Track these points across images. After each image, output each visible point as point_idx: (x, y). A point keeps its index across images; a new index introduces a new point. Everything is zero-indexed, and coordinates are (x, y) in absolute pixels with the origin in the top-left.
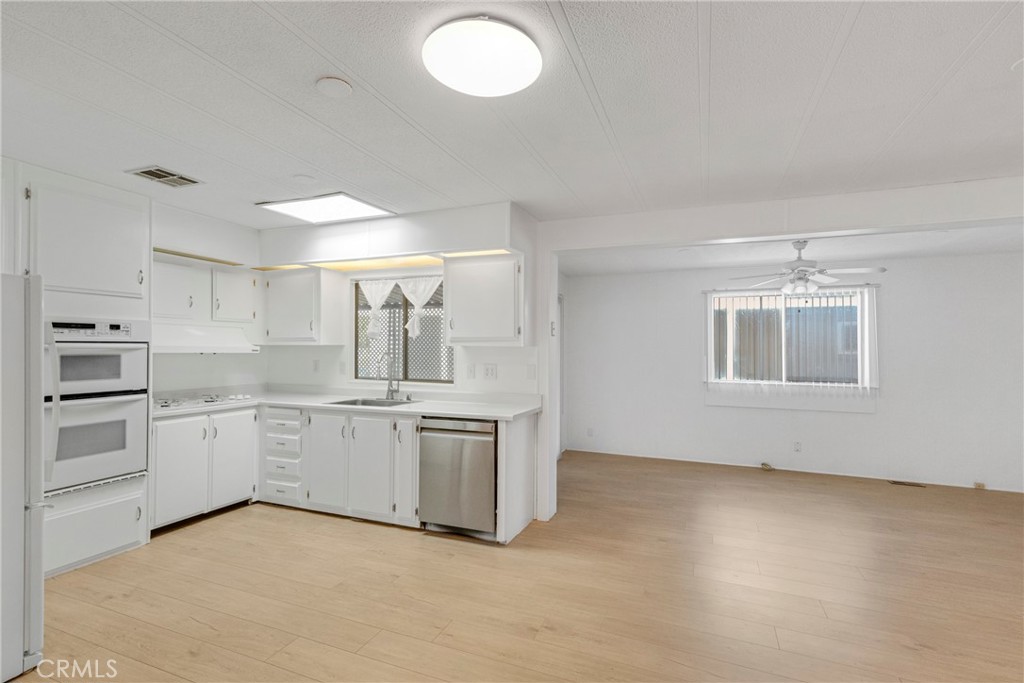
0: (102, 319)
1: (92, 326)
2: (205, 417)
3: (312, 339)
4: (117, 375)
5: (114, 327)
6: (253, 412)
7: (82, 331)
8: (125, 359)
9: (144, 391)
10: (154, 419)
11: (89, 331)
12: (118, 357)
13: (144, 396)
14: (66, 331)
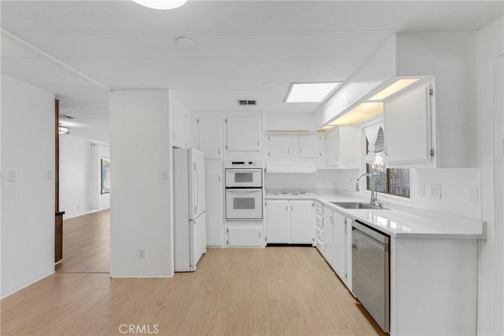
0: (246, 161)
1: (243, 163)
2: (287, 201)
3: (336, 165)
4: (251, 180)
5: (250, 163)
6: (311, 202)
7: (240, 165)
8: (254, 174)
9: (261, 188)
10: (266, 199)
11: (242, 165)
12: (252, 174)
13: (261, 189)
14: (236, 165)
